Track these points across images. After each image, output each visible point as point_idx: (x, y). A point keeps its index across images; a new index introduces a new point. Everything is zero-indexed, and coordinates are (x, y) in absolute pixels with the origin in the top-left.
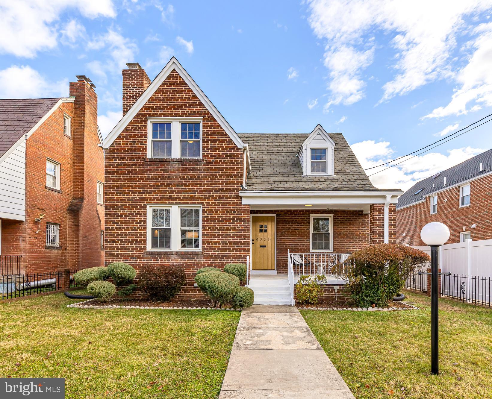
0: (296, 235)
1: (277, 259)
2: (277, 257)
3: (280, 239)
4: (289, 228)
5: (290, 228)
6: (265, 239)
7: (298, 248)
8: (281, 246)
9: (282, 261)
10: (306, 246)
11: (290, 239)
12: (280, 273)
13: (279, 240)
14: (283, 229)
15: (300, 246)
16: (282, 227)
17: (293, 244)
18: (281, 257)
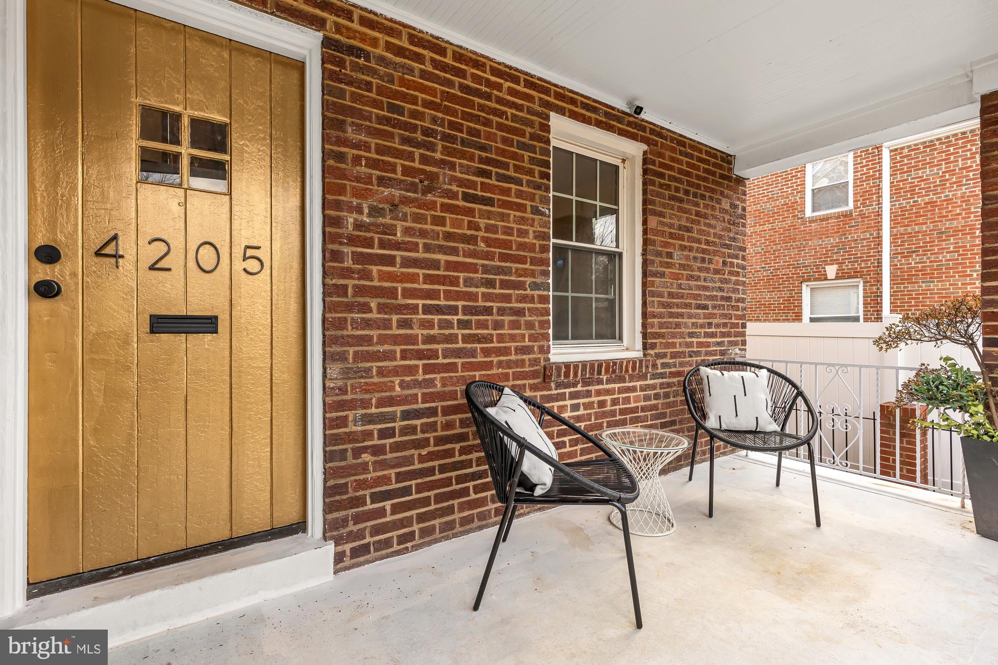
0: (472, 240)
1: (328, 440)
2: (328, 424)
3: (359, 258)
4: (431, 183)
5: (433, 177)
6: (207, 255)
7: (487, 339)
8: (367, 324)
9: (377, 450)
10: (530, 325)
11: (435, 265)
12: (361, 551)
13: (347, 273)
14: (381, 181)
15: (498, 325)
16: (373, 164)
17: (453, 310)
18: (369, 419)
